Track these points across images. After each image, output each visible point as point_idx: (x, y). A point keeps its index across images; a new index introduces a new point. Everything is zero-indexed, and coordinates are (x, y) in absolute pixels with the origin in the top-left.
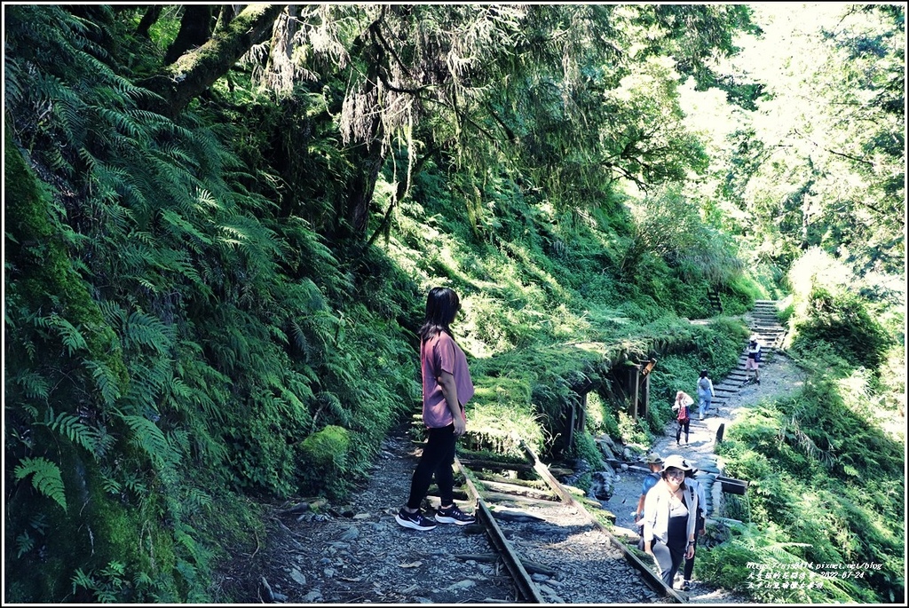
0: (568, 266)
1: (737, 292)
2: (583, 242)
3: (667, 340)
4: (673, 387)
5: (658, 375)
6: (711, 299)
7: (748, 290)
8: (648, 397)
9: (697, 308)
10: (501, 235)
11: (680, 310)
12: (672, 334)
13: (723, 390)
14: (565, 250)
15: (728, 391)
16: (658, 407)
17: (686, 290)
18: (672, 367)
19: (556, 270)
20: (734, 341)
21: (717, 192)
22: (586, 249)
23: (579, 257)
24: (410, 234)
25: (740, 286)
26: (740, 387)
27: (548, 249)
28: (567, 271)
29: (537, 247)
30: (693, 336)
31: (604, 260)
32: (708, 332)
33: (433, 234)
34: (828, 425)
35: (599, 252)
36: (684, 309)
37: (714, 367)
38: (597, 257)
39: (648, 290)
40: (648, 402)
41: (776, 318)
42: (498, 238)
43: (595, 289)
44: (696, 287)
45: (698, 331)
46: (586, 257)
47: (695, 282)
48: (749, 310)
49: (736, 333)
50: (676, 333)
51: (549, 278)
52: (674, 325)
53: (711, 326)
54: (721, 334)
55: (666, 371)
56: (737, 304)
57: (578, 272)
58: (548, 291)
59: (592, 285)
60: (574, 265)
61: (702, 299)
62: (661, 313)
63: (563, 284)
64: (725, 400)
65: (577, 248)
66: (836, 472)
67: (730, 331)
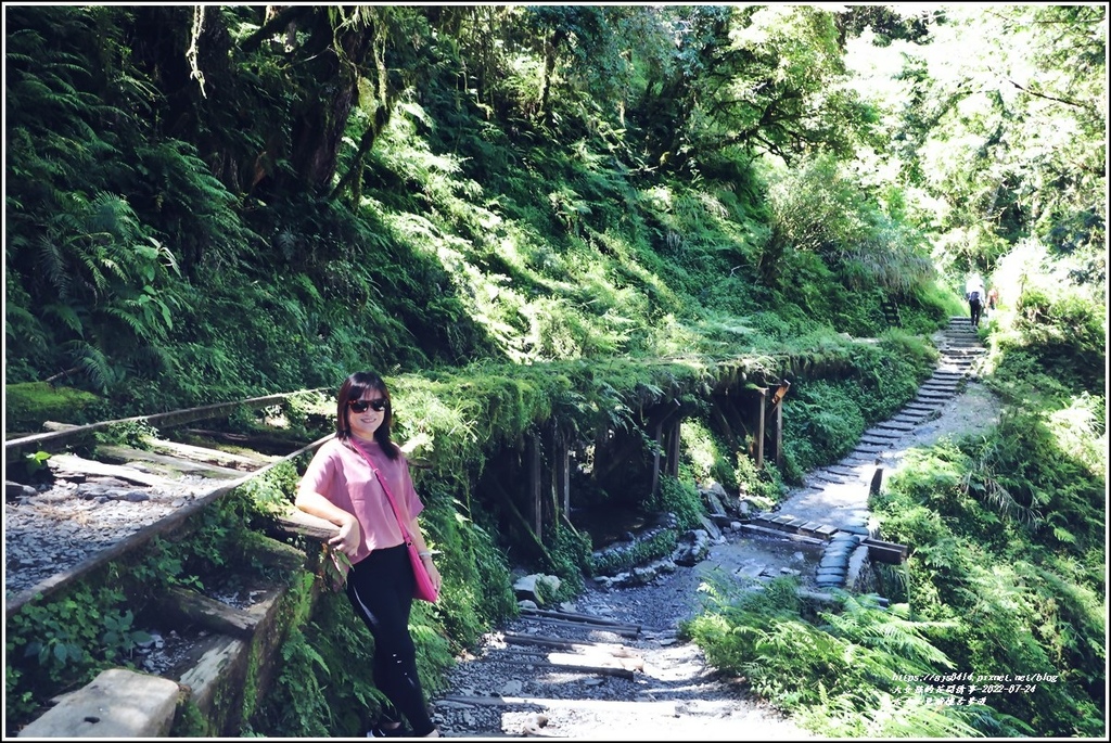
0: (685, 265)
1: (926, 304)
2: (707, 235)
3: (811, 358)
4: (818, 421)
5: (799, 406)
6: (885, 311)
7: (940, 302)
8: (779, 434)
9: (865, 322)
10: (592, 225)
11: (840, 326)
12: (821, 352)
13: (893, 429)
14: (681, 245)
15: (899, 429)
16: (796, 448)
17: (849, 298)
18: (817, 395)
19: (667, 271)
20: (913, 364)
21: (902, 176)
22: (710, 243)
23: (700, 254)
24: (461, 219)
25: (931, 296)
26: (916, 424)
27: (659, 245)
28: (681, 272)
29: (641, 240)
30: (852, 356)
31: (734, 257)
32: (874, 351)
33: (494, 221)
34: (1033, 471)
35: (728, 247)
36: (846, 323)
37: (881, 398)
38: (724, 253)
39: (795, 297)
40: (779, 442)
41: (977, 337)
42: (587, 227)
43: (719, 295)
44: (865, 296)
45: (860, 350)
46: (710, 254)
47: (864, 289)
48: (942, 327)
49: (916, 354)
50: (826, 351)
51: (654, 280)
52: (825, 341)
53: (880, 345)
54: (893, 355)
55: (809, 401)
56: (925, 320)
57: (698, 274)
58: (652, 295)
59: (716, 290)
60: (694, 264)
61: (874, 312)
62: (813, 328)
63: (675, 289)
64: (894, 441)
65: (700, 242)
66: (1043, 537)
67: (907, 349)
